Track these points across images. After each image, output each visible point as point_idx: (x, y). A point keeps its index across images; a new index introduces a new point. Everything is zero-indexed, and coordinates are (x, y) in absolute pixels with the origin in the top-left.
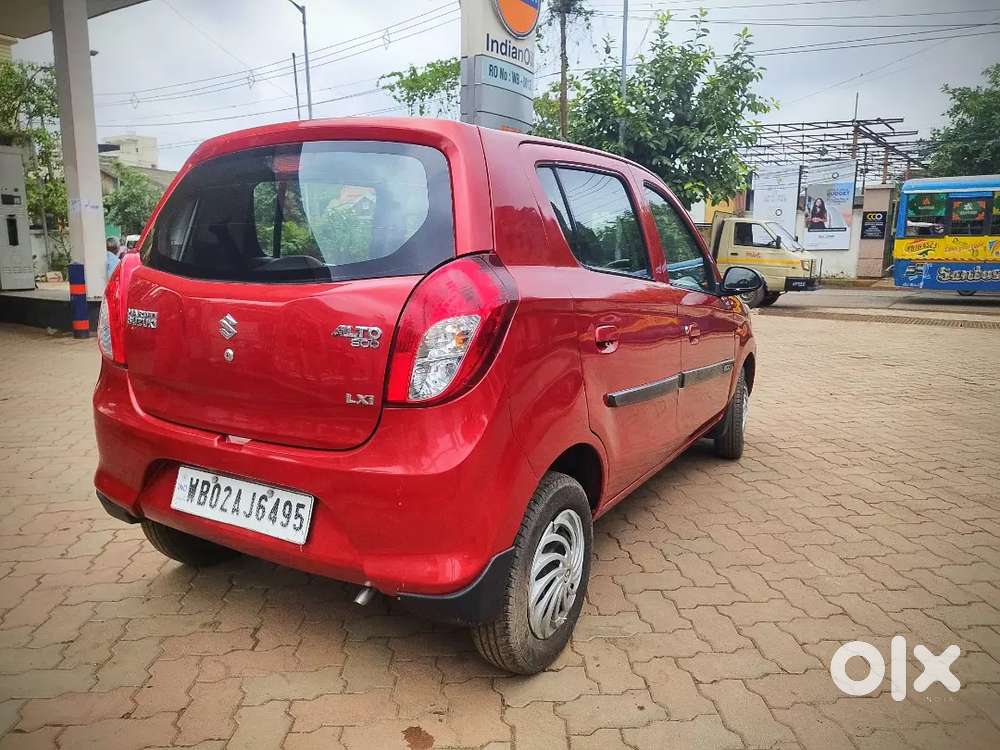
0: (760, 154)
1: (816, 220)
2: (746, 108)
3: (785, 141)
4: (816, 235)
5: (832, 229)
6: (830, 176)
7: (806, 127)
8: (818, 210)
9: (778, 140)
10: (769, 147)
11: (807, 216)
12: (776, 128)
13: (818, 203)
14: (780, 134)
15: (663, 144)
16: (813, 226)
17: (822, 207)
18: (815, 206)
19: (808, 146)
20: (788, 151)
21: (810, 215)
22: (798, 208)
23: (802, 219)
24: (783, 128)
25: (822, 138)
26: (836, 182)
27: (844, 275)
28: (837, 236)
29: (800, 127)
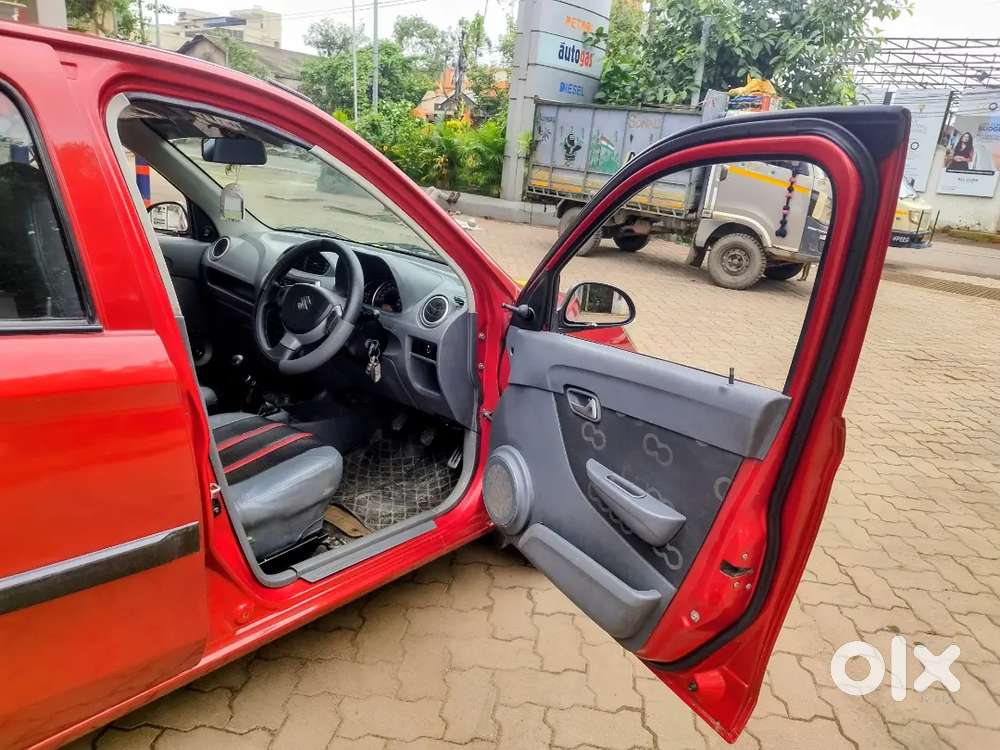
0: (913, 75)
1: (959, 158)
2: (871, 12)
3: (943, 59)
4: (954, 176)
5: (975, 172)
6: (987, 106)
7: (970, 44)
8: (964, 147)
9: (935, 59)
10: (924, 65)
11: (948, 153)
12: (932, 44)
13: (966, 138)
14: (937, 51)
15: (756, 51)
16: (955, 166)
17: (970, 143)
18: (961, 142)
19: (972, 68)
20: (946, 71)
21: (952, 152)
22: (940, 141)
23: (942, 155)
24: (941, 44)
25: (990, 59)
26: (993, 114)
27: (981, 228)
28: (980, 180)
29: (963, 43)
